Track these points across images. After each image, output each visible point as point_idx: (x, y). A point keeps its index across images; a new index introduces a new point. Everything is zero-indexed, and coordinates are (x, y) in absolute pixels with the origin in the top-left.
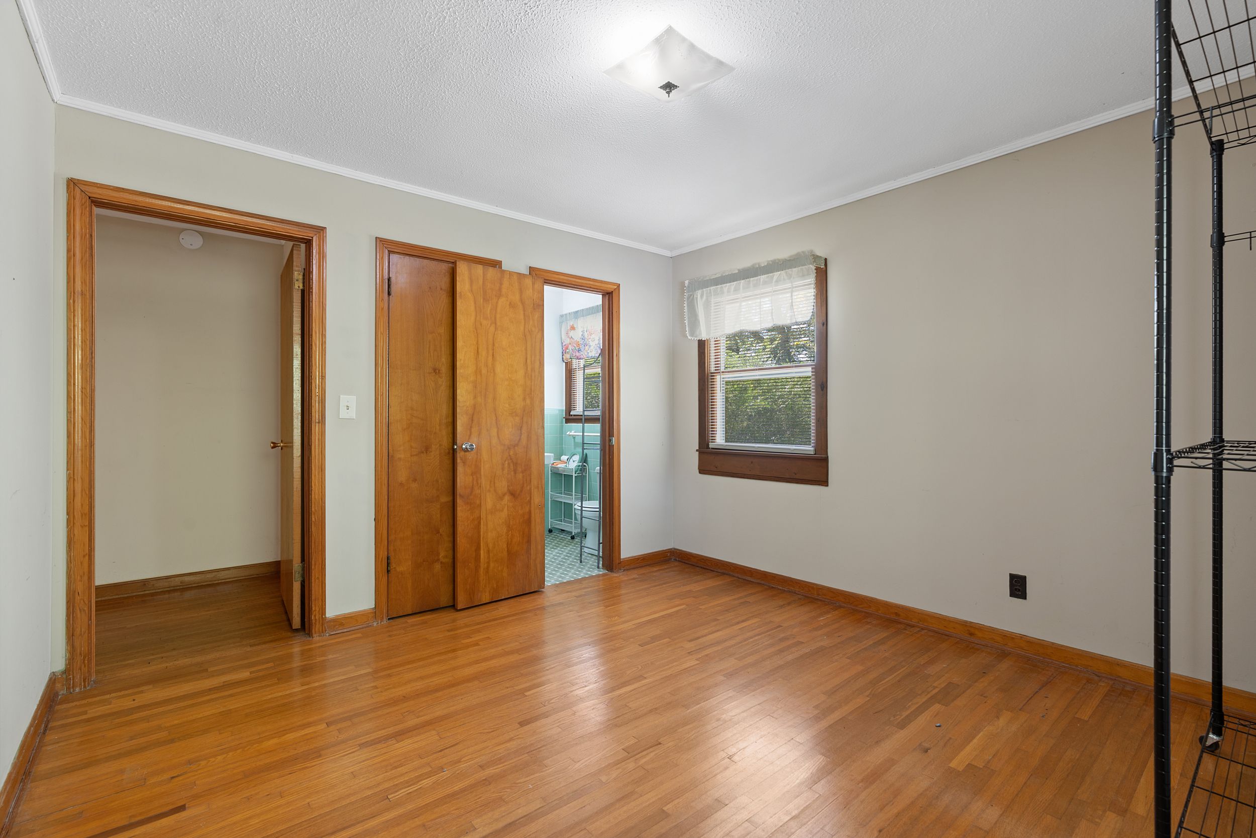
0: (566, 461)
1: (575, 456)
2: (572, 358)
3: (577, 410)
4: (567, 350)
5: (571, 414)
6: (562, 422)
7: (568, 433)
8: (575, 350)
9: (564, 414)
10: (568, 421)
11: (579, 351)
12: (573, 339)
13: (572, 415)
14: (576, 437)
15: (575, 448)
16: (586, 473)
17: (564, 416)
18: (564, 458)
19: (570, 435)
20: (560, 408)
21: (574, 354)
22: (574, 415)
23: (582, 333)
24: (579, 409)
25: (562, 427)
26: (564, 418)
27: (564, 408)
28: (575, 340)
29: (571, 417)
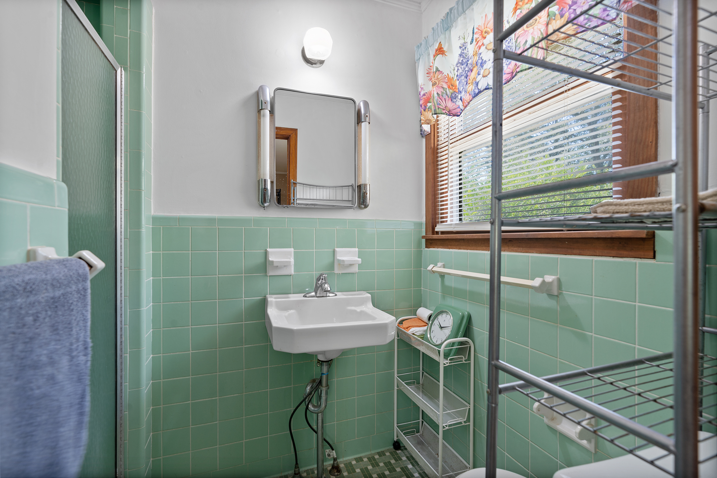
0: (427, 321)
1: (444, 315)
2: (438, 111)
3: (449, 223)
4: (429, 104)
5: (436, 230)
6: (419, 245)
7: (430, 268)
8: (444, 95)
9: (424, 230)
10: (430, 243)
11: (453, 98)
12: (441, 72)
13: (437, 233)
14: (446, 276)
15: (444, 297)
16: (469, 359)
17: (424, 234)
18: (424, 313)
19: (434, 272)
20: (416, 220)
21: (443, 105)
22: (443, 233)
23: (459, 51)
24: (452, 221)
25: (419, 255)
26: (423, 237)
27: (424, 220)
28: (446, 73)
29: (435, 236)
